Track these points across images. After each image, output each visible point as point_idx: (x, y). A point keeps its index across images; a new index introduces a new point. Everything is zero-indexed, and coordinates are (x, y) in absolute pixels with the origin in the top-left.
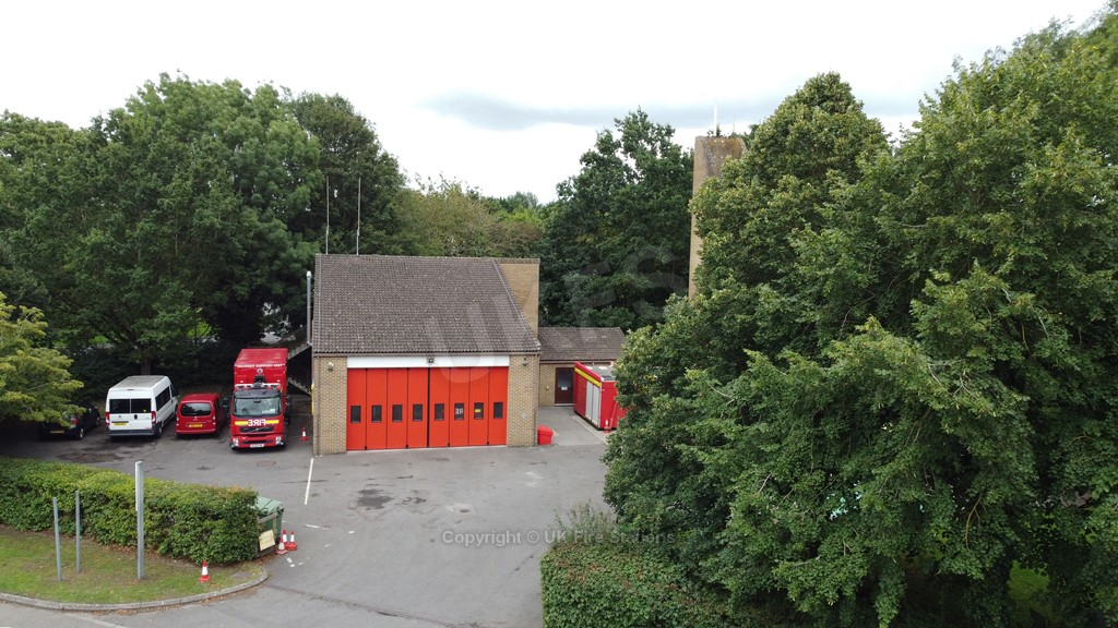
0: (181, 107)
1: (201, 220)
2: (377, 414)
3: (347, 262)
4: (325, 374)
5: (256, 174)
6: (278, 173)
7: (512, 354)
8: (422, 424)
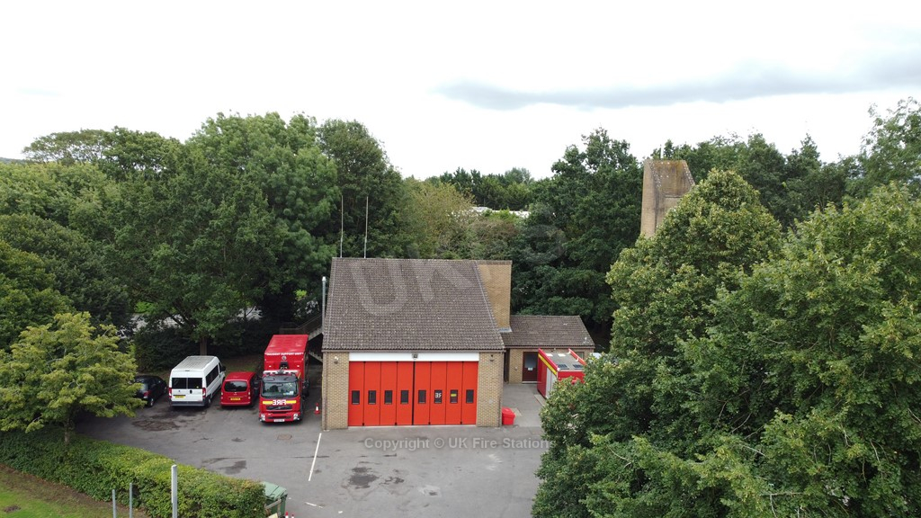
0: (232, 139)
1: (242, 236)
2: (372, 398)
4: (331, 366)
5: (287, 193)
6: (304, 192)
7: (481, 351)
8: (408, 406)
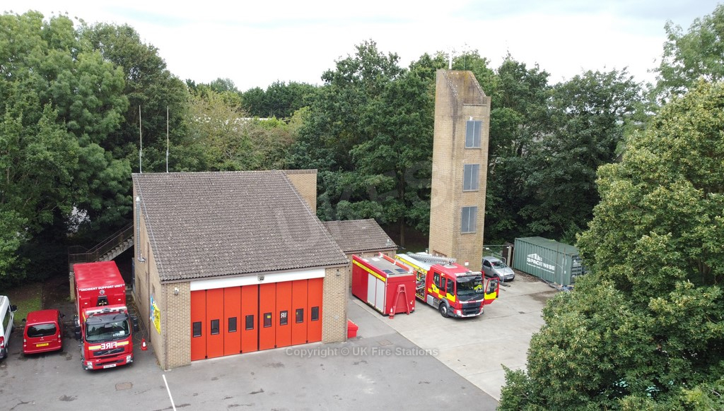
1: (34, 154)
2: (215, 327)
3: (160, 181)
4: (170, 299)
5: (70, 102)
6: (92, 101)
7: (327, 267)
8: (254, 331)
